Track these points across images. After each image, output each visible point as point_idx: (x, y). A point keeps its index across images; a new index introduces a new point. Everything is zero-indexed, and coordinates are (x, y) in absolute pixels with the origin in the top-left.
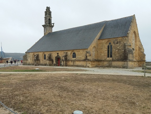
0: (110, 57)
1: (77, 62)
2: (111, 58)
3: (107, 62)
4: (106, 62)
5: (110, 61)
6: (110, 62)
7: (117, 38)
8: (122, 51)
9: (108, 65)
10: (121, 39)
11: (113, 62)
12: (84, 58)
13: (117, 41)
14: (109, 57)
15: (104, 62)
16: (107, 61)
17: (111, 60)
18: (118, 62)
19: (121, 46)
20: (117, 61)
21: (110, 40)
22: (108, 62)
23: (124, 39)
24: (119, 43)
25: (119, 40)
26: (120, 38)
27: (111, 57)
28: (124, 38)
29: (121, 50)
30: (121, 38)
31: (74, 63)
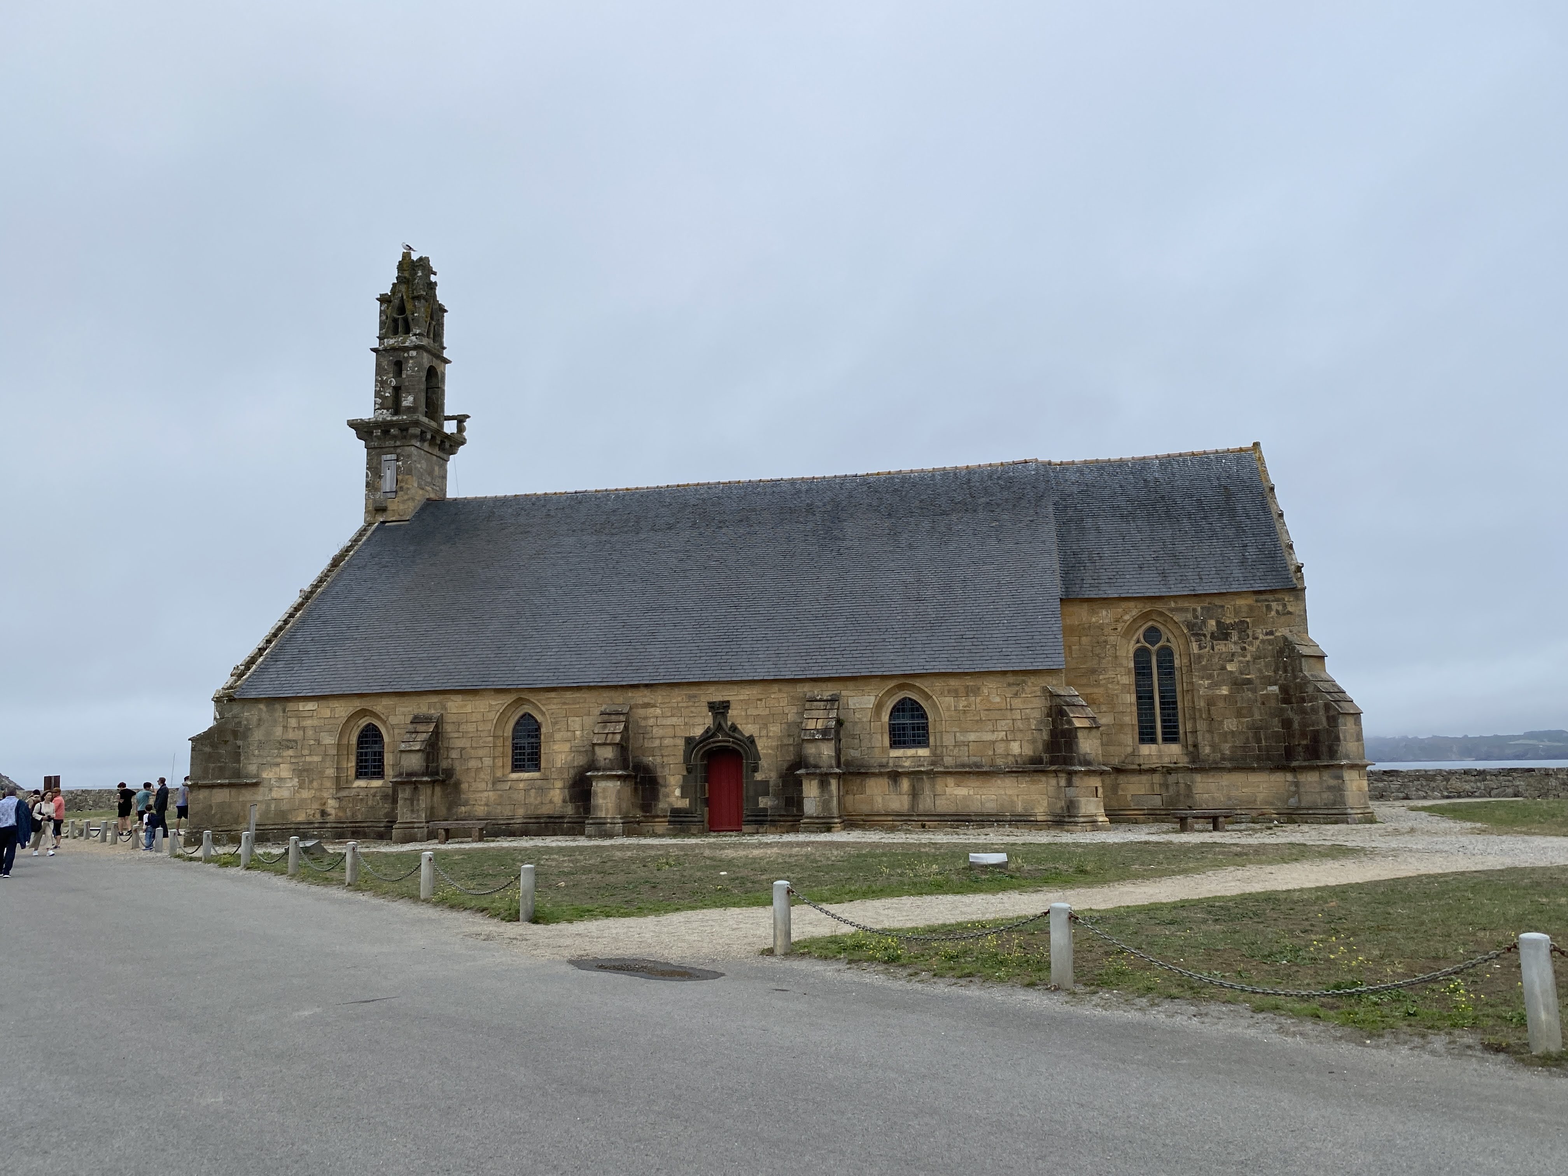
0: (1166, 740)
1: (950, 781)
2: (1174, 749)
3: (1144, 778)
4: (1135, 778)
5: (1169, 771)
6: (1172, 779)
7: (1217, 601)
8: (1267, 696)
9: (1157, 801)
10: (1251, 608)
11: (1198, 778)
12: (1028, 751)
13: (1218, 623)
14: (1153, 741)
15: (1122, 779)
16: (1153, 771)
17: (1184, 761)
18: (1238, 778)
19: (1256, 658)
20: (1230, 770)
21: (1159, 606)
22: (1157, 778)
23: (1274, 605)
24: (1235, 637)
25: (1237, 612)
26: (1241, 602)
27: (1171, 736)
28: (1270, 597)
29: (1254, 691)
30: (1250, 601)
31: (914, 794)
